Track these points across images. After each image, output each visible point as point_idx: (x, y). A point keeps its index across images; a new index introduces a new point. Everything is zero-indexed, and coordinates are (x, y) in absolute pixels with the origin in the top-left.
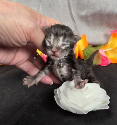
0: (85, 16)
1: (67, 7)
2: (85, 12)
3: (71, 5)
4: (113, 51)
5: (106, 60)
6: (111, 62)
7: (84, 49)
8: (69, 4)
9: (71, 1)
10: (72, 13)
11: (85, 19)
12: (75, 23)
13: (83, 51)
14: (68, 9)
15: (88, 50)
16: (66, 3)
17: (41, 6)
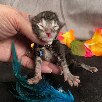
0: (74, 15)
1: (59, 7)
2: (74, 11)
3: (62, 6)
4: (96, 45)
5: (90, 53)
6: (94, 54)
7: (71, 42)
8: (61, 4)
9: (63, 2)
10: (63, 12)
11: (73, 17)
12: (65, 20)
13: (70, 44)
14: (60, 9)
15: (75, 43)
16: (59, 4)
17: (38, 5)
